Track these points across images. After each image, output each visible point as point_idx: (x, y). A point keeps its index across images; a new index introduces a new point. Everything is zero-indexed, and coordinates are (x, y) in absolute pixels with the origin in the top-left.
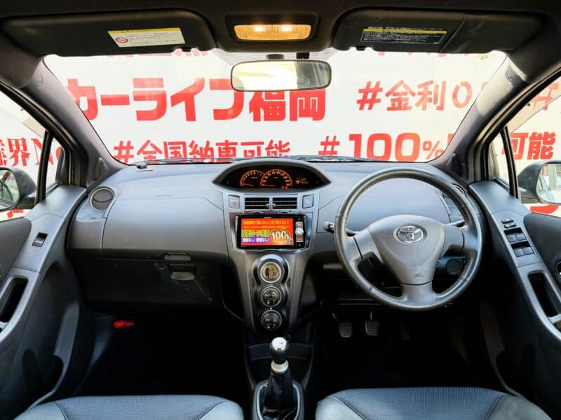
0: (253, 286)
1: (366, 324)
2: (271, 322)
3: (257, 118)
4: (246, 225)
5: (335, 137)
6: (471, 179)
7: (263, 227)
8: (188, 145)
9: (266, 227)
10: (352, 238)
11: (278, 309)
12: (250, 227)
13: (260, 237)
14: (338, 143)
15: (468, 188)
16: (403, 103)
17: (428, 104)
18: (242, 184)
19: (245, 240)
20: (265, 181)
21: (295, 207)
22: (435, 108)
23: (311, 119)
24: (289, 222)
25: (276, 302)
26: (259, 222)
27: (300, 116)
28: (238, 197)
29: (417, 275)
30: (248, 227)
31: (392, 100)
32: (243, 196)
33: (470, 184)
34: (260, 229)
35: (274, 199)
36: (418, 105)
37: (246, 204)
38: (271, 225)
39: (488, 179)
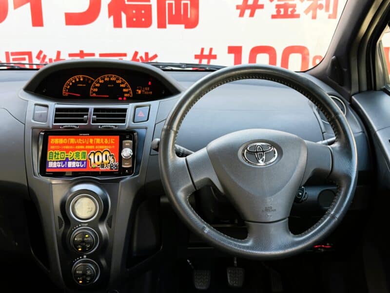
0: (60, 226)
1: (229, 271)
2: (84, 274)
3: (117, 24)
4: (54, 145)
5: (211, 50)
6: (355, 89)
7: (79, 147)
8: (34, 55)
9: (82, 147)
10: (183, 159)
11: (94, 256)
12: (61, 147)
13: (73, 160)
14: (215, 57)
15: (351, 100)
16: (290, 10)
17: (319, 12)
18: (65, 93)
19: (52, 165)
20: (96, 90)
21: (124, 121)
22: (327, 16)
23: (183, 26)
24: (114, 140)
25: (90, 249)
26: (72, 140)
27: (170, 23)
28: (47, 106)
29: (268, 209)
30: (58, 147)
31: (278, 7)
32: (53, 105)
33: (353, 95)
34: (73, 150)
35: (96, 110)
36: (307, 12)
37: (56, 116)
38: (90, 144)
39: (375, 89)
